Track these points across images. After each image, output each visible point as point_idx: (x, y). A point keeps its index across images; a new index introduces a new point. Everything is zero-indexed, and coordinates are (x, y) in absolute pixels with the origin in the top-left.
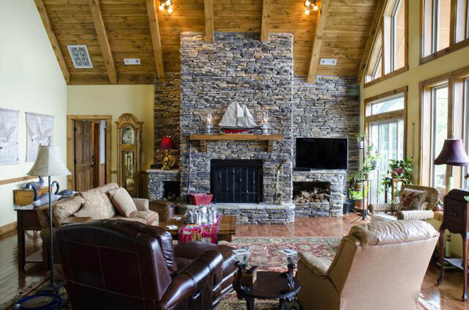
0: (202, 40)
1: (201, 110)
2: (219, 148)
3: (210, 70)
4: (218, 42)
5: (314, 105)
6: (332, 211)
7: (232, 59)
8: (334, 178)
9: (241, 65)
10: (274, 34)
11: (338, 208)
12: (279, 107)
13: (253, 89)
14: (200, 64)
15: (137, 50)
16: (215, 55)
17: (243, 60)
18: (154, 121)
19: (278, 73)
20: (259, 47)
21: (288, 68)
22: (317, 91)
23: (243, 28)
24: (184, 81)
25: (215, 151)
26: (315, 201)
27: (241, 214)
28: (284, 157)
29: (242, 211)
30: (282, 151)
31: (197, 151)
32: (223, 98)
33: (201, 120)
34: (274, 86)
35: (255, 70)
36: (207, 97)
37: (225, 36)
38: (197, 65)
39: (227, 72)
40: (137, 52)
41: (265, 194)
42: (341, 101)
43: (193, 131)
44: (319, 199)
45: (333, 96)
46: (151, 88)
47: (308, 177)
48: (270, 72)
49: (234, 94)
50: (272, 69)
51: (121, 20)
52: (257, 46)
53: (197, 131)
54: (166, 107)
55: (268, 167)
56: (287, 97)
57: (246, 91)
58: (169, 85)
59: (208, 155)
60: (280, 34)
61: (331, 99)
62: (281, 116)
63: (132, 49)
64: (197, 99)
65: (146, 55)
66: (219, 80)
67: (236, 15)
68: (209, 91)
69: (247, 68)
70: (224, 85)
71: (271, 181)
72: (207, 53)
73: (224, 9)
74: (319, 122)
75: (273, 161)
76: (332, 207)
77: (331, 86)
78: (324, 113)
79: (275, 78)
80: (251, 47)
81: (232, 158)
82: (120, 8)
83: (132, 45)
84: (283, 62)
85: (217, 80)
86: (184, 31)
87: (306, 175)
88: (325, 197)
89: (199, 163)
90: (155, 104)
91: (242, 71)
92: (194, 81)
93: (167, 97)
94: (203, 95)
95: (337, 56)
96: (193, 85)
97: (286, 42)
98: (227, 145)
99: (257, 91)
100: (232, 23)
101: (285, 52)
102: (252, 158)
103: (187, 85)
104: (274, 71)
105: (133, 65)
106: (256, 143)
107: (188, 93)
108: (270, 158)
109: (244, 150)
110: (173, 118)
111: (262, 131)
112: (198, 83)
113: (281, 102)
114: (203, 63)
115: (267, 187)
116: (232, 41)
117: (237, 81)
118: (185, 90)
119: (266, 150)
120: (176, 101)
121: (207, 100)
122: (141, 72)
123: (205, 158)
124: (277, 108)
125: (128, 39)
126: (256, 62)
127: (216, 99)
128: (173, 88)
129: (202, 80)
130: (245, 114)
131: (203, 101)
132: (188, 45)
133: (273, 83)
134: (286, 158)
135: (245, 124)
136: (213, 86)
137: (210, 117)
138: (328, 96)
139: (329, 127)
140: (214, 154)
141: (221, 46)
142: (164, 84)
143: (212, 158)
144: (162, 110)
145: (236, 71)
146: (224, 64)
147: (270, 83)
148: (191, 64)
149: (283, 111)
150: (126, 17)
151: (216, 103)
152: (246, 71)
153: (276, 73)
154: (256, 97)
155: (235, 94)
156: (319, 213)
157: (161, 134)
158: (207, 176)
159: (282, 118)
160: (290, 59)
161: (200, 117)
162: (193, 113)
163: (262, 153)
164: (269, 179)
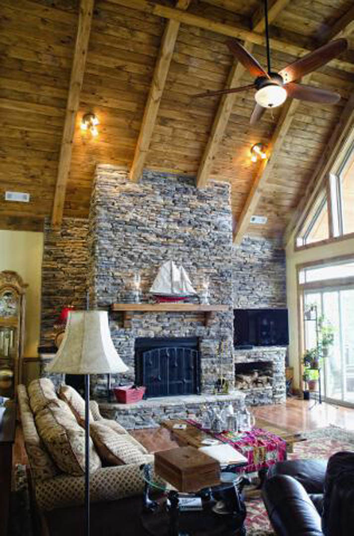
0: (126, 177)
1: (124, 271)
2: (146, 322)
3: (136, 218)
4: (146, 182)
5: (241, 270)
6: (275, 396)
7: (162, 206)
8: (276, 357)
9: (174, 215)
10: (211, 180)
11: (282, 392)
12: (218, 270)
13: (188, 246)
14: (123, 209)
15: (29, 180)
16: (142, 198)
17: (176, 208)
18: (42, 284)
19: (216, 228)
20: (194, 194)
21: (226, 223)
22: (243, 253)
23: (178, 169)
24: (101, 229)
25: (141, 326)
26: (257, 387)
27: (187, 411)
28: (225, 332)
29: (189, 406)
30: (222, 326)
31: (117, 327)
32: (151, 255)
33: (123, 285)
34: (212, 244)
35: (190, 223)
36: (132, 253)
37: (155, 176)
38: (119, 209)
39: (157, 222)
40: (30, 185)
41: (204, 381)
42: (268, 266)
43: (112, 299)
44: (262, 383)
45: (260, 259)
46: (40, 237)
47: (249, 357)
48: (207, 226)
49: (165, 251)
50: (209, 223)
51: (17, 135)
52: (192, 192)
53: (118, 298)
54: (60, 265)
55: (207, 346)
56: (226, 258)
57: (181, 248)
58: (65, 235)
59: (132, 332)
60: (217, 182)
61: (258, 262)
62: (220, 282)
63: (22, 179)
64: (118, 254)
65: (42, 189)
66: (148, 231)
67: (174, 151)
68: (134, 245)
69: (181, 219)
70: (153, 239)
71: (210, 364)
72: (132, 196)
73: (162, 141)
74: (247, 290)
75: (212, 338)
76: (275, 392)
77: (258, 248)
78: (252, 279)
79: (213, 234)
80: (185, 193)
81: (163, 335)
82: (22, 118)
83: (24, 174)
84: (222, 215)
85: (144, 231)
86: (102, 163)
87: (246, 354)
88: (268, 381)
89: (120, 343)
90: (44, 260)
91: (174, 222)
92: (114, 230)
93: (62, 251)
94: (126, 250)
95: (268, 215)
96: (113, 236)
97: (224, 191)
98: (157, 319)
99: (193, 249)
100: (166, 161)
101: (224, 203)
102: (188, 336)
103: (104, 235)
104: (212, 225)
105: (17, 202)
106: (193, 316)
107: (106, 246)
108: (208, 334)
109: (179, 325)
110: (70, 281)
111: (199, 300)
112: (119, 233)
113: (219, 264)
114: (126, 207)
115: (206, 372)
116: (163, 184)
117: (169, 235)
118: (102, 242)
119: (204, 324)
120: (75, 257)
121: (131, 257)
122: (28, 214)
123: (128, 337)
124: (216, 271)
125: (21, 164)
126: (191, 212)
127: (143, 257)
128: (70, 239)
129: (125, 231)
130: (182, 278)
131: (125, 258)
132: (107, 182)
133: (211, 240)
134: (227, 334)
135: (182, 291)
136: (139, 238)
137: (137, 280)
138: (254, 260)
139: (256, 296)
140: (140, 330)
141: (149, 187)
142: (59, 233)
143: (137, 337)
144: (53, 269)
145: (168, 221)
146: (152, 211)
147: (207, 240)
148: (111, 208)
149: (222, 275)
150: (26, 132)
151: (143, 261)
152: (179, 222)
153: (214, 227)
154: (191, 257)
155: (167, 251)
156: (262, 401)
157: (53, 303)
158: (131, 362)
159: (222, 283)
160: (228, 212)
161: (122, 280)
162: (113, 274)
163: (199, 328)
164: (207, 361)
